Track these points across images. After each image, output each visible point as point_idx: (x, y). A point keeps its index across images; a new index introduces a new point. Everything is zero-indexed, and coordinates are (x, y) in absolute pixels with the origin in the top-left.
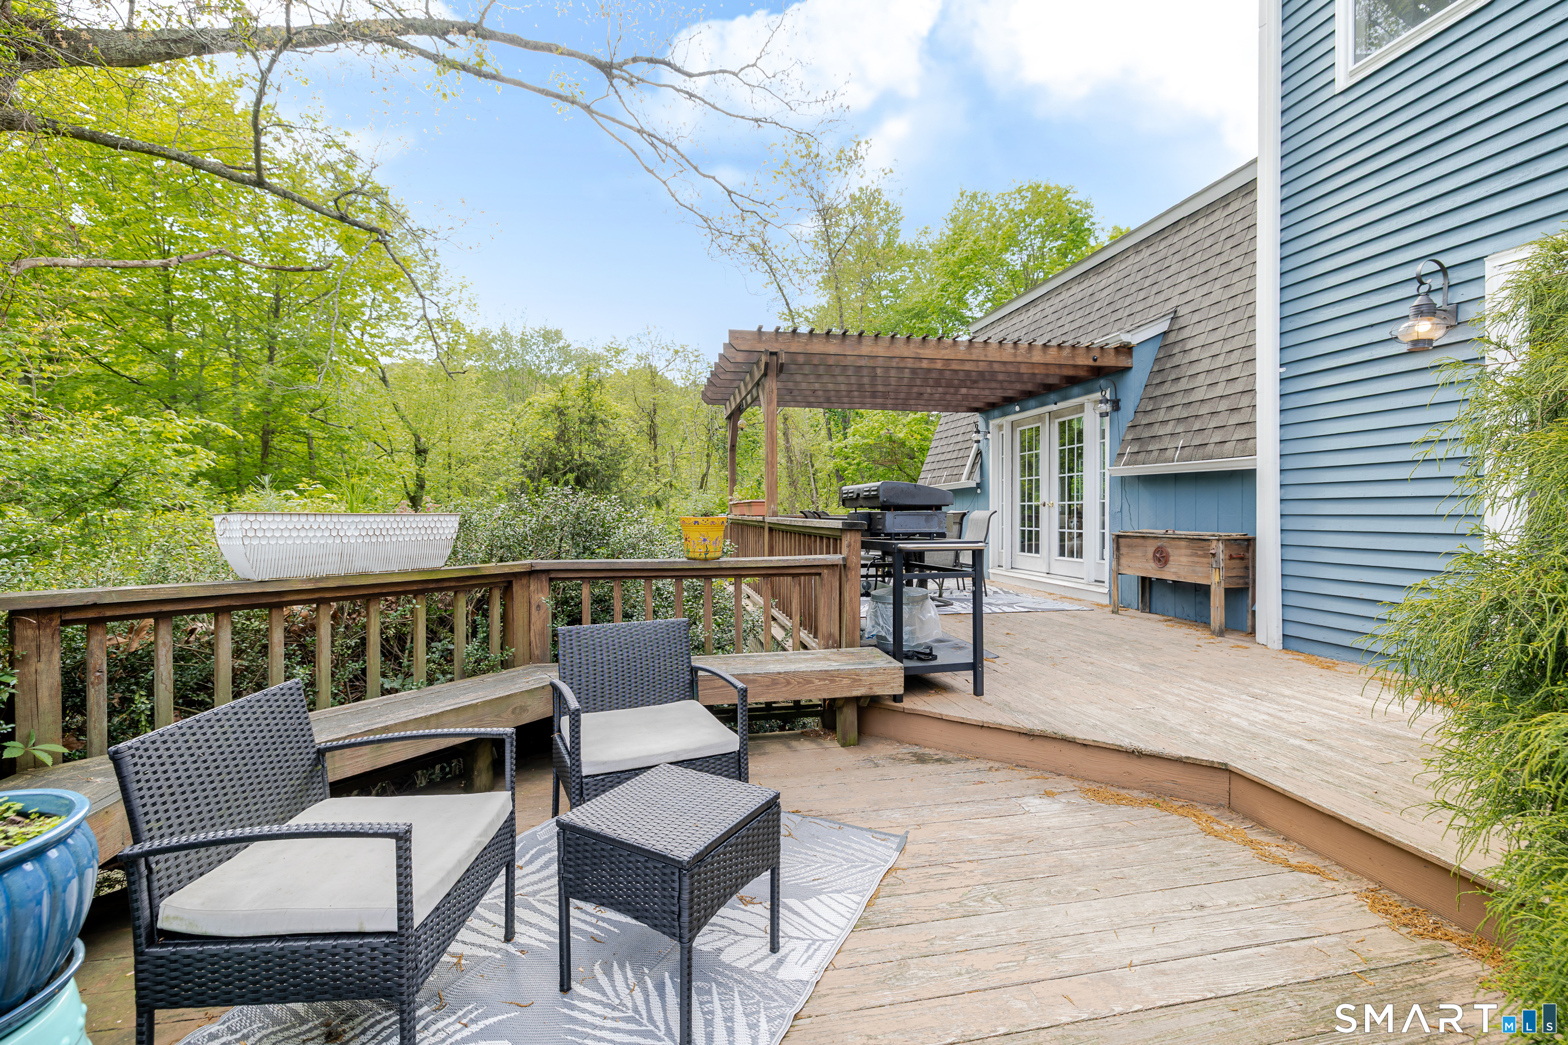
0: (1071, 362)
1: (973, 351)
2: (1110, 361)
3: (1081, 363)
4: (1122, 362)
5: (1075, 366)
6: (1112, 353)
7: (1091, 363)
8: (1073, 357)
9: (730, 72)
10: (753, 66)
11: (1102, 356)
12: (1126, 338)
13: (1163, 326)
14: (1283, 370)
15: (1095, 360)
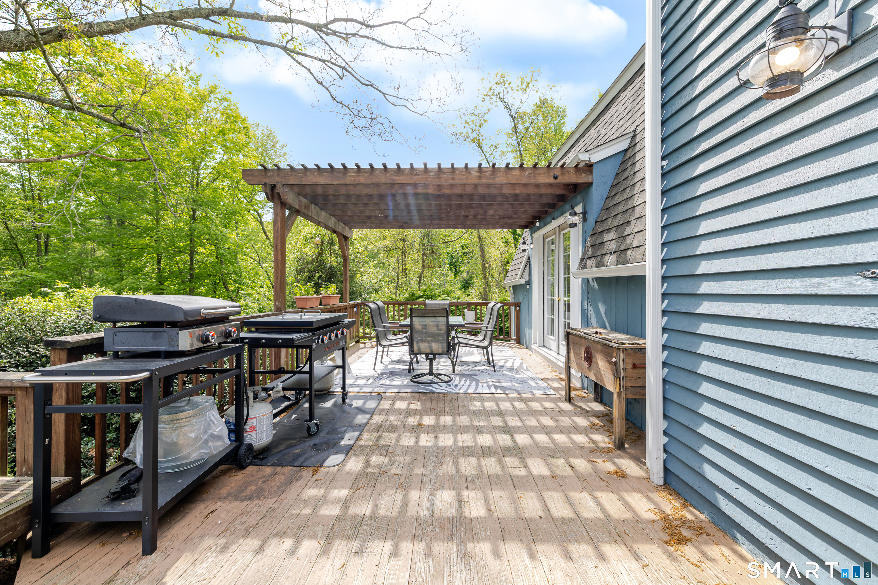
0: (533, 181)
1: (442, 176)
2: (572, 178)
3: (541, 181)
4: (583, 178)
5: (538, 186)
6: (573, 171)
7: (552, 180)
8: (535, 176)
9: (401, 23)
10: (417, 17)
11: (563, 174)
12: (584, 157)
13: (623, 145)
14: (664, 163)
15: (555, 178)
